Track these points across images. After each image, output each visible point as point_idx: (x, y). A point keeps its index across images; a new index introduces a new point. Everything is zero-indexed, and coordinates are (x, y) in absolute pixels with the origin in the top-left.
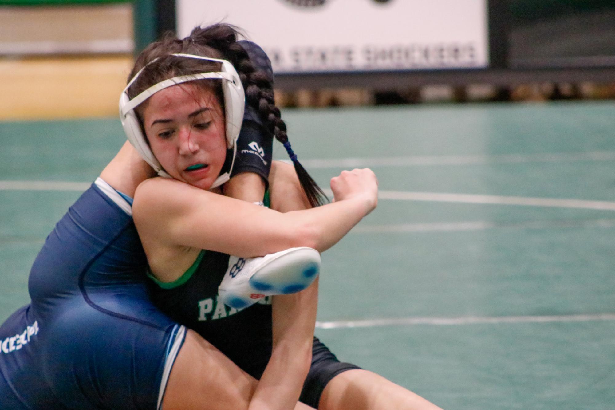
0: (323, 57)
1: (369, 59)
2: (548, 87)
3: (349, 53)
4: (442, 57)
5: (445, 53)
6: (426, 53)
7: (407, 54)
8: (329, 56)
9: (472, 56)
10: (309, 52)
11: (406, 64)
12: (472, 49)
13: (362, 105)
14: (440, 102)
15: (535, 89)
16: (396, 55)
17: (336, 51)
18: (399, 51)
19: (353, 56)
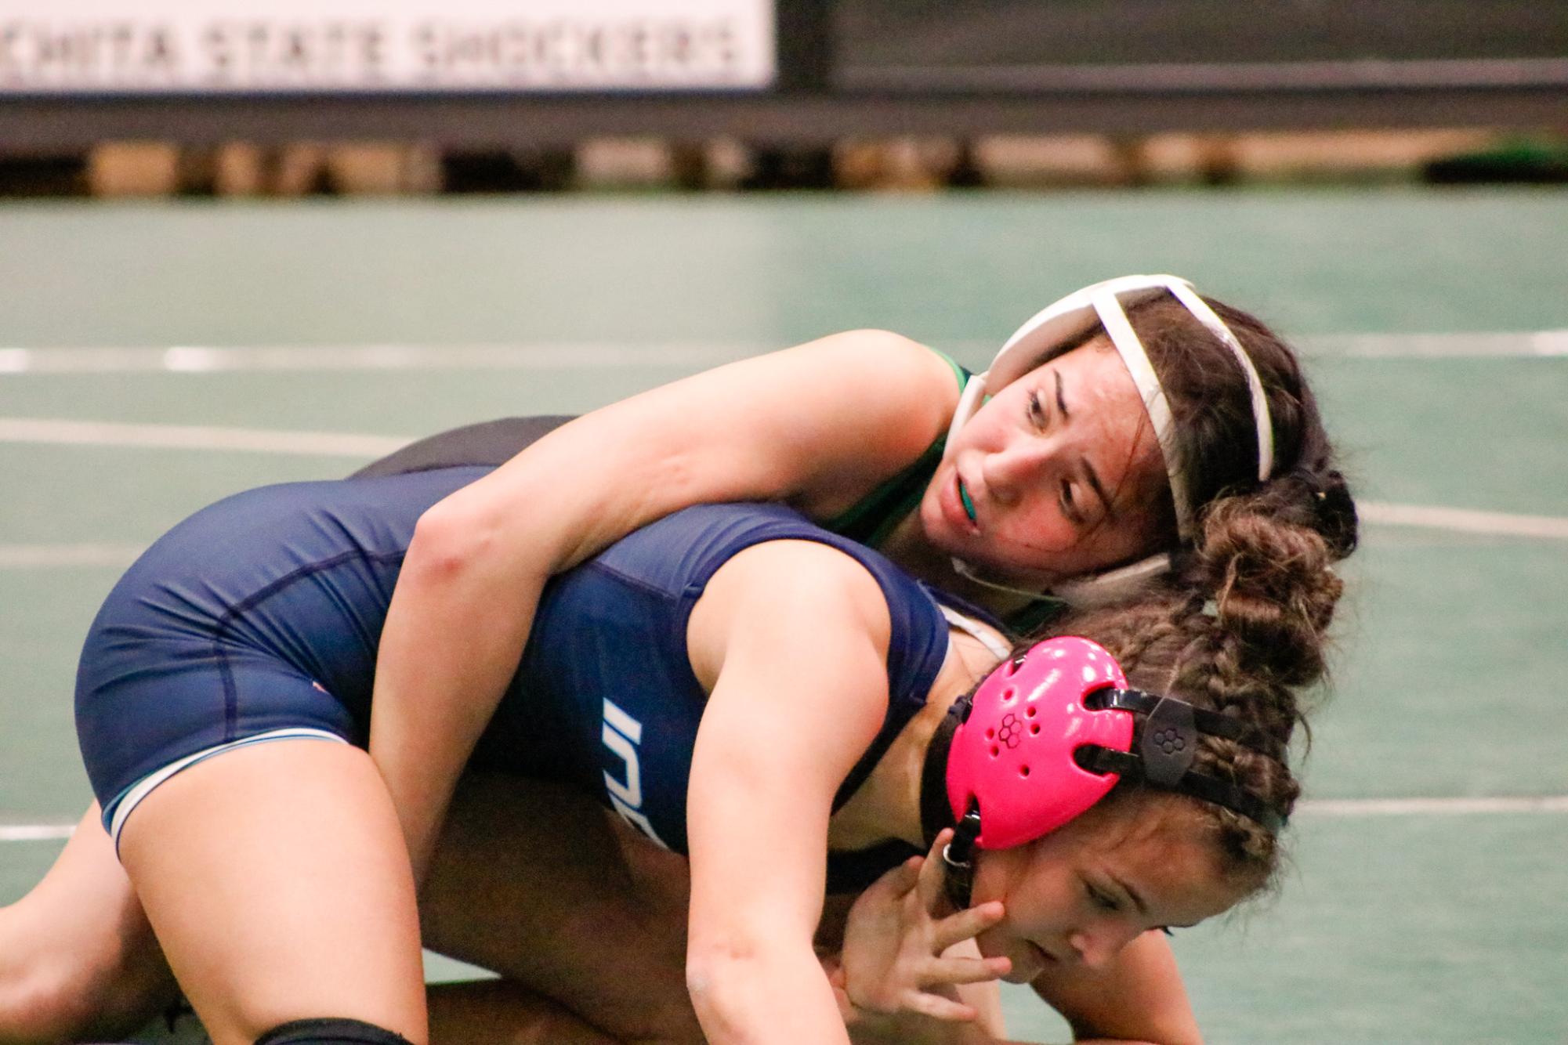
0: (297, 49)
1: (431, 59)
2: (941, 150)
3: (372, 39)
4: (641, 56)
5: (651, 47)
6: (595, 45)
7: (540, 47)
8: (317, 47)
9: (728, 56)
10: (258, 35)
11: (538, 76)
12: (725, 35)
13: (405, 190)
14: (631, 186)
15: (906, 154)
16: (510, 49)
17: (336, 34)
18: (518, 35)
19: (383, 49)
